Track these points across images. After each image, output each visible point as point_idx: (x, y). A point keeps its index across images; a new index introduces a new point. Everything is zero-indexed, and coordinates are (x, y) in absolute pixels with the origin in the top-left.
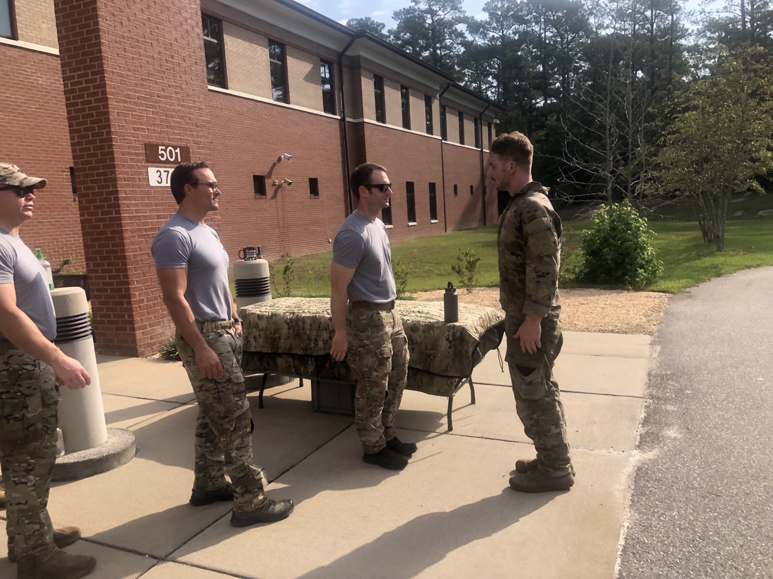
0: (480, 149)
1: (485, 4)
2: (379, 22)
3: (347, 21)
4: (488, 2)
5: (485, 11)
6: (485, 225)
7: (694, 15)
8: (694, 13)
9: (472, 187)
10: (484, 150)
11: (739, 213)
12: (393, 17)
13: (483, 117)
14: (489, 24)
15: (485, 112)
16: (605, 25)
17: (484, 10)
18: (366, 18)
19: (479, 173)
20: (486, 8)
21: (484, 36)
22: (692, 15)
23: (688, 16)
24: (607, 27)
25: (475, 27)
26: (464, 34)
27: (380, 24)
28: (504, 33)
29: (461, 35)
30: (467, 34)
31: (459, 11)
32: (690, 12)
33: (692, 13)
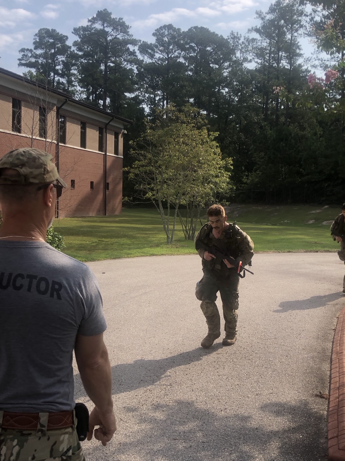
0: (103, 153)
1: (155, 30)
2: (64, 34)
3: (39, 29)
4: (158, 29)
5: (154, 36)
6: (105, 215)
7: (311, 61)
8: (310, 59)
9: (92, 183)
10: (107, 154)
11: (311, 222)
12: (72, 32)
13: (108, 127)
14: (156, 47)
15: (110, 123)
16: (249, 59)
17: (154, 34)
18: (52, 30)
19: (101, 172)
20: (156, 33)
21: (152, 56)
22: (310, 61)
23: (306, 61)
24: (250, 61)
25: (145, 48)
26: (135, 53)
27: (64, 36)
28: (169, 56)
29: (133, 53)
30: (138, 53)
31: (128, 35)
32: (308, 58)
33: (309, 59)
